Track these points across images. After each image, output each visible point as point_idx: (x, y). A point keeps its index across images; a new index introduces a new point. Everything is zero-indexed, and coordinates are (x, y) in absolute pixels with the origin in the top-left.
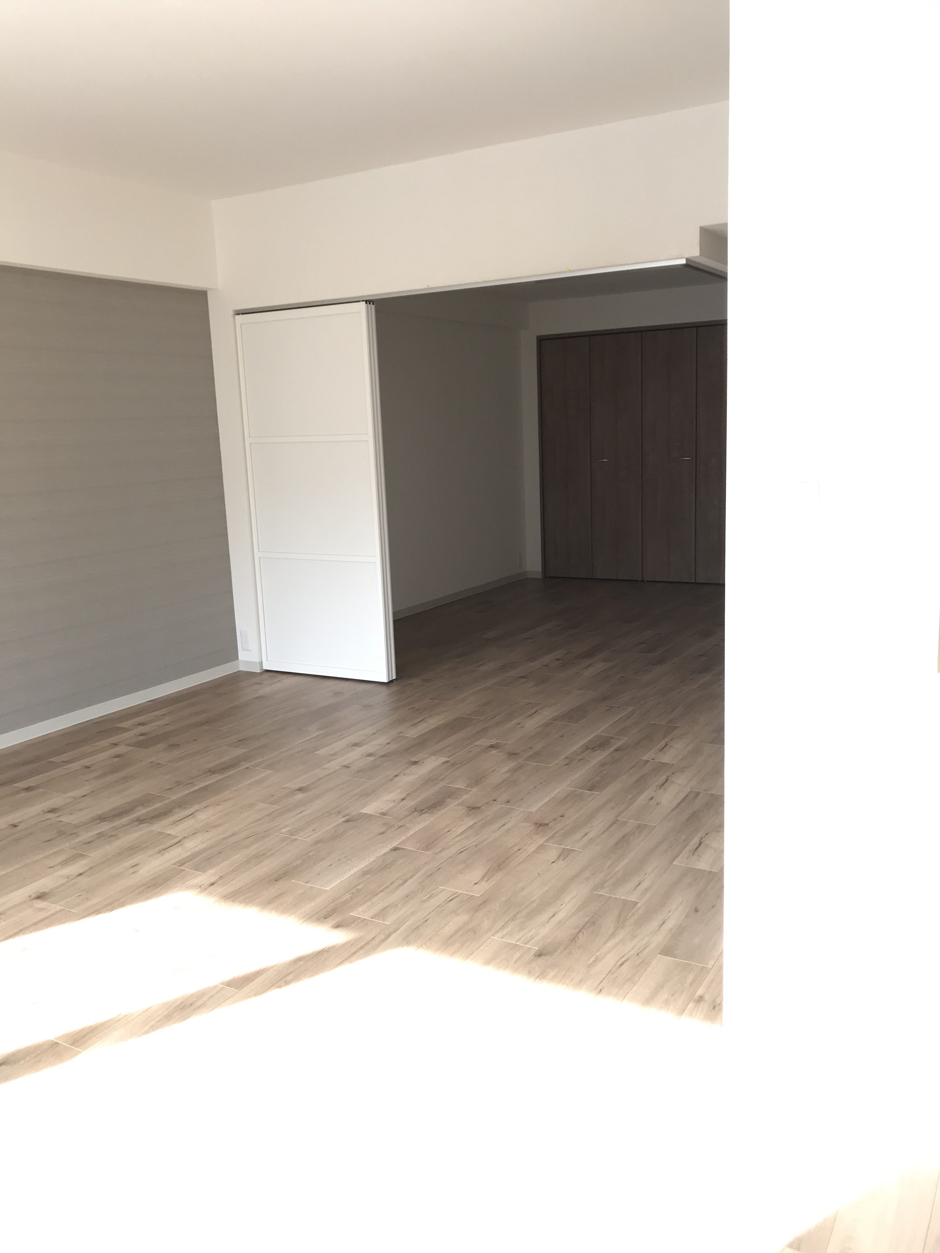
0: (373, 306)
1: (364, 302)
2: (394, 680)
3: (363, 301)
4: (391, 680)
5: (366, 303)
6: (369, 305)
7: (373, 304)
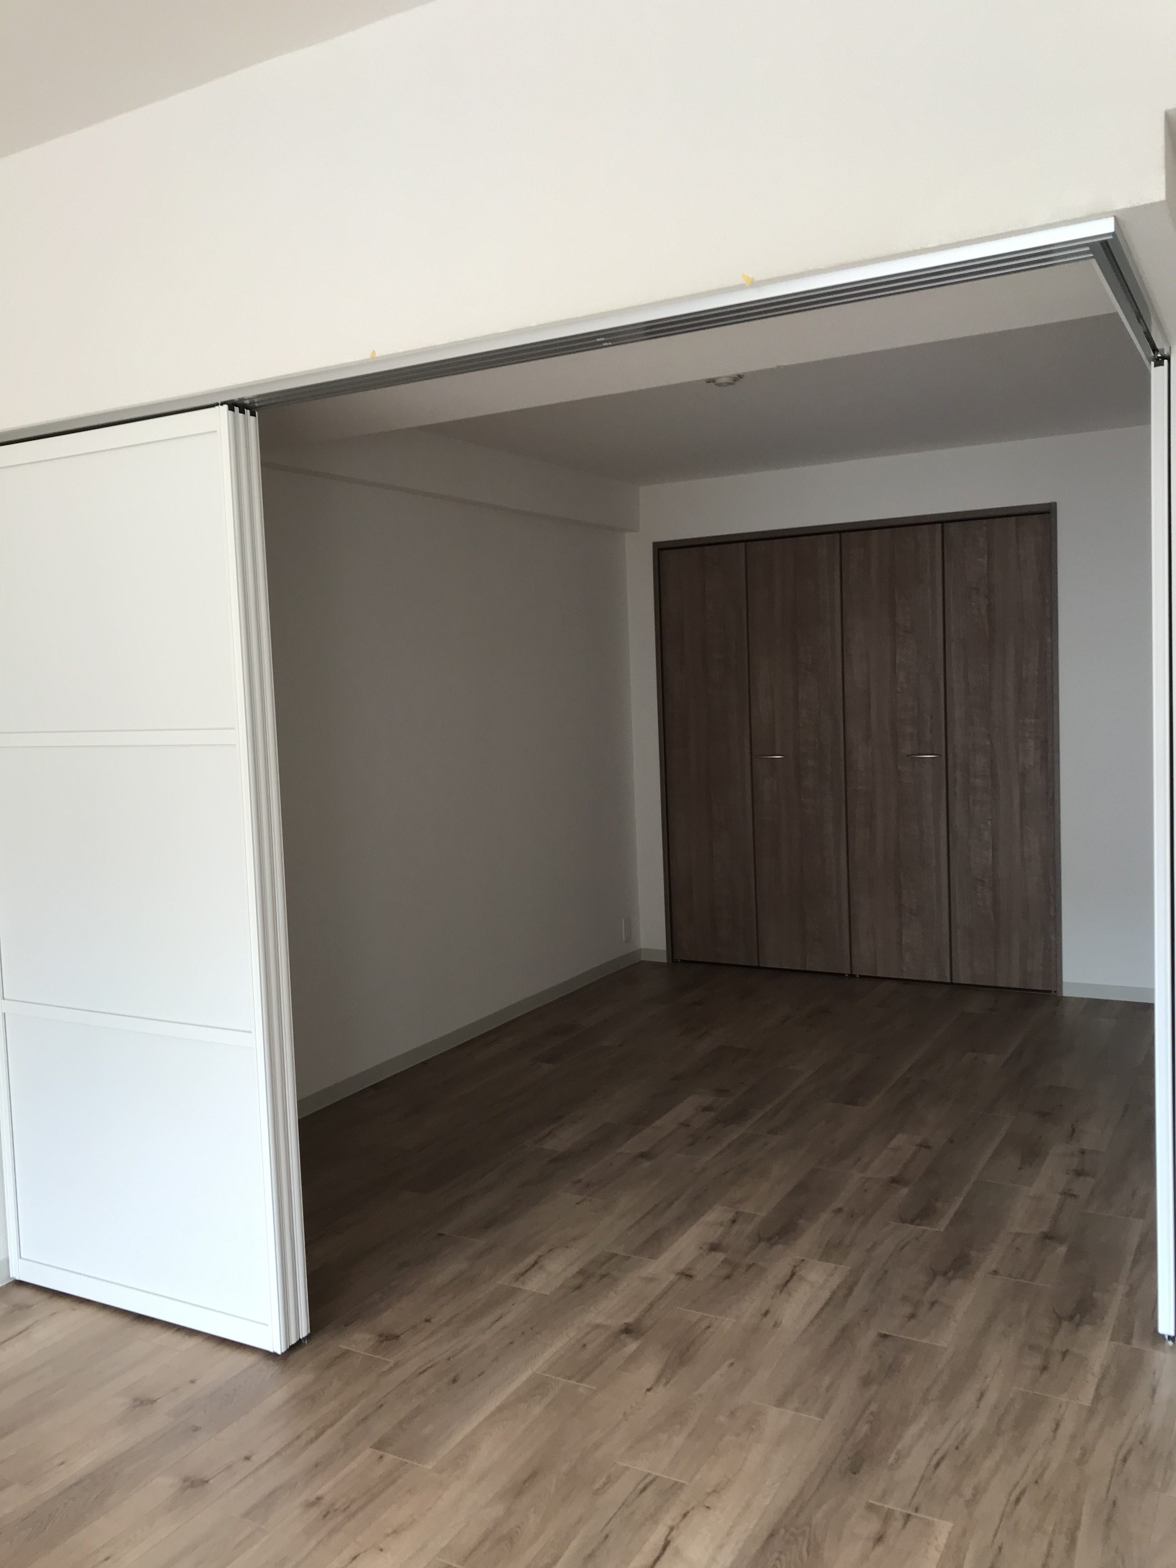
0: (253, 421)
1: (226, 407)
2: (304, 1339)
3: (222, 404)
4: (293, 1341)
5: (231, 408)
6: (241, 415)
7: (253, 414)
